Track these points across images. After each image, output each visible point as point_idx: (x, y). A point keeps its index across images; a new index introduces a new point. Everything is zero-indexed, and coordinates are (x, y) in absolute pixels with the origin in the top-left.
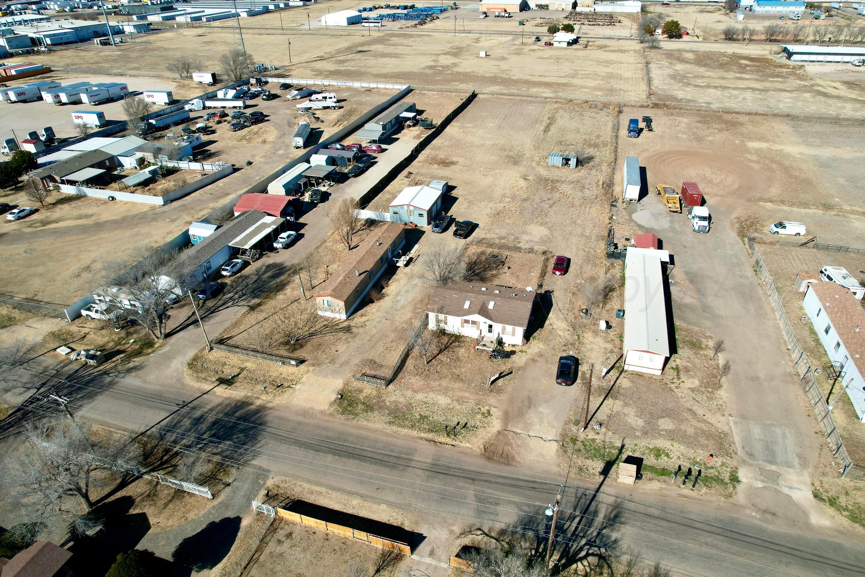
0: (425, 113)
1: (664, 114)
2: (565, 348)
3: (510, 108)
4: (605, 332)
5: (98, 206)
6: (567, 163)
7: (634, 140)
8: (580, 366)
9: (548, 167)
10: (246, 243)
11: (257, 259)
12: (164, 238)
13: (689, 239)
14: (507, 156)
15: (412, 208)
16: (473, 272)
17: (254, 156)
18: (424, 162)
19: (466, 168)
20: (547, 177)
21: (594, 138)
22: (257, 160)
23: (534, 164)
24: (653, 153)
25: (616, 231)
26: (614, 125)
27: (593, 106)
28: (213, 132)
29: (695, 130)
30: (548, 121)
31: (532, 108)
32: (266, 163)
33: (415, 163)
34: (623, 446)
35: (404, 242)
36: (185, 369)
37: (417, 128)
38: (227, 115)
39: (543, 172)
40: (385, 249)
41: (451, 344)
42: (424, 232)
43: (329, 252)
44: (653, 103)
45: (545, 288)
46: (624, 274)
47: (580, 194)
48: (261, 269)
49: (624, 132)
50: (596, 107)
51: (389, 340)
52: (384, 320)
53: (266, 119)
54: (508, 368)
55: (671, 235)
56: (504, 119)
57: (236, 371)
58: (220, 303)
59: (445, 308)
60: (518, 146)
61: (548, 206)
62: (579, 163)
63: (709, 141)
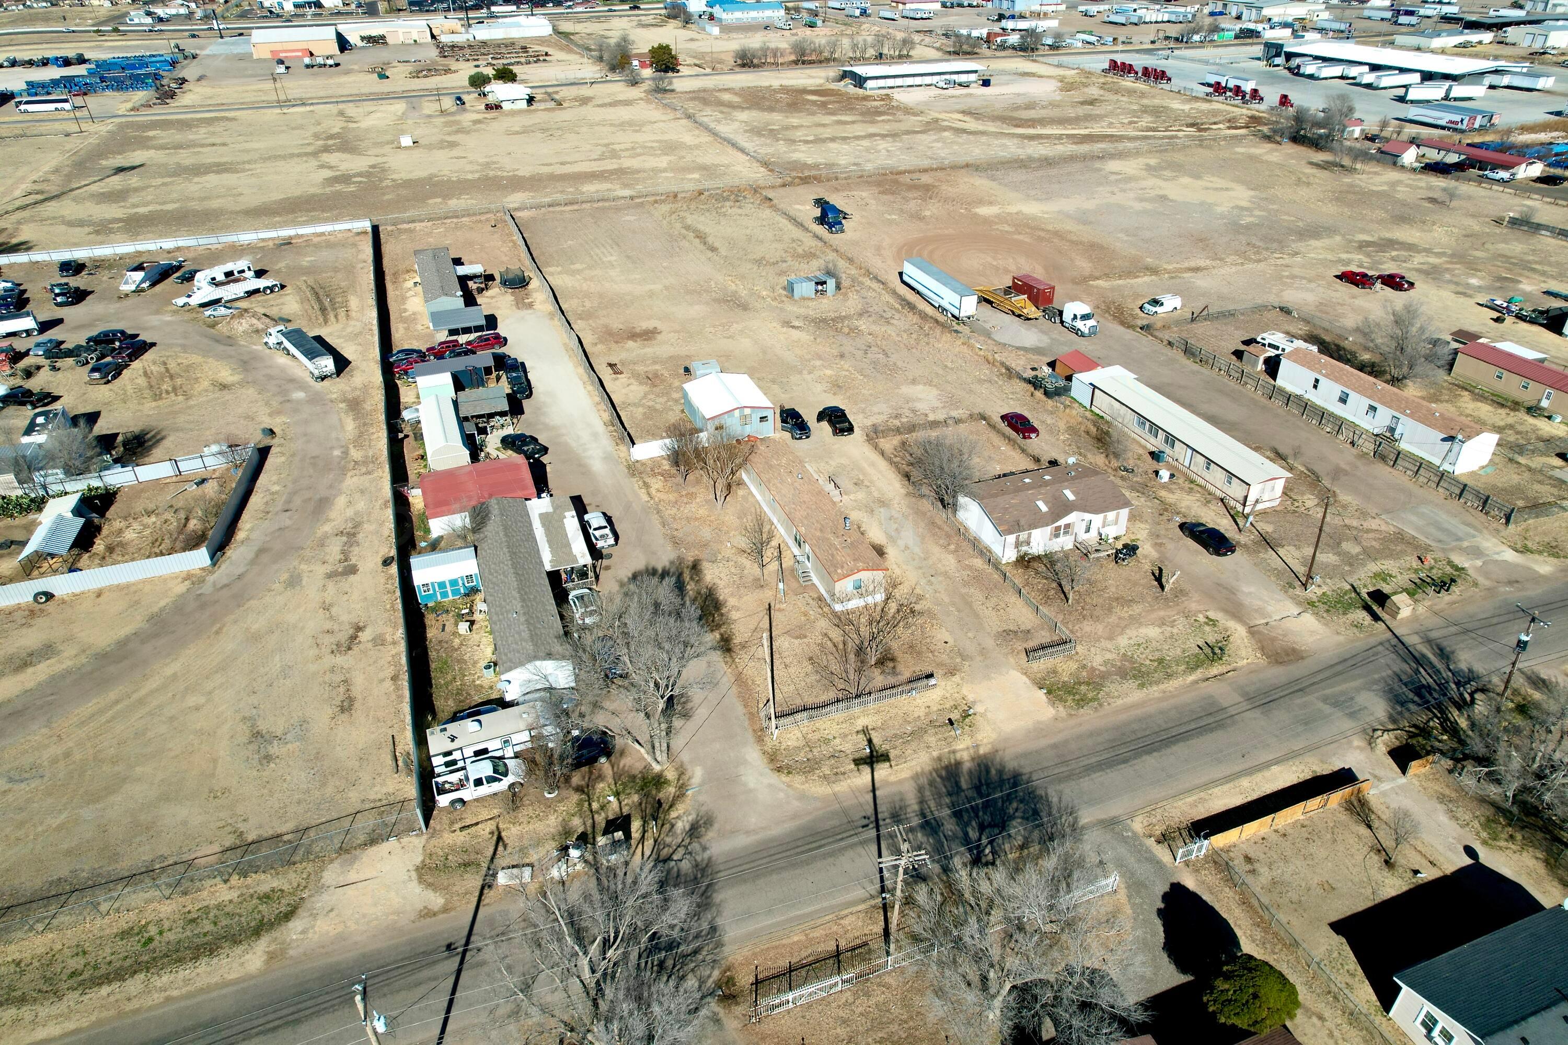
4: (1172, 483)
9: (799, 302)
14: (716, 300)
15: (747, 411)
18: (601, 342)
19: (684, 334)
23: (773, 302)
27: (718, 197)
29: (895, 205)
30: (691, 234)
34: (1352, 586)
36: (785, 779)
37: (495, 290)
44: (796, 178)
50: (724, 198)
51: (980, 599)
54: (1151, 564)
57: (858, 739)
60: (706, 282)
63: (930, 216)
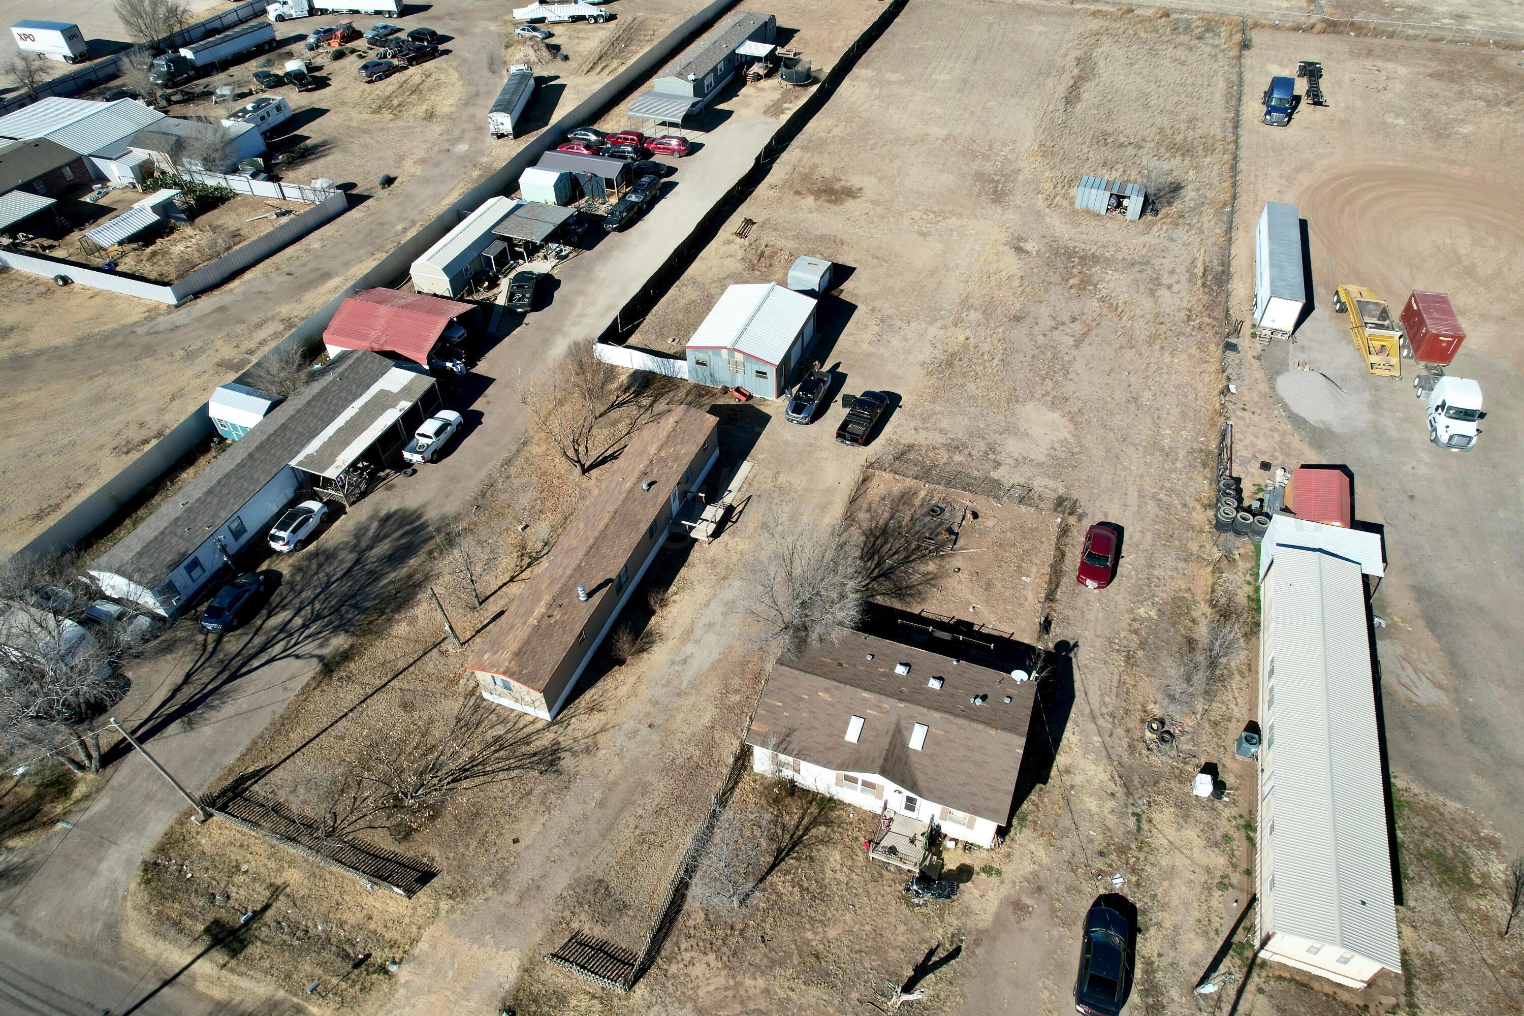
0: (797, 36)
1: (1351, 52)
2: (1099, 864)
3: (989, 29)
4: (1210, 805)
5: (30, 301)
6: (1119, 205)
7: (1277, 132)
8: (1139, 938)
9: (1076, 215)
10: (332, 460)
11: (363, 495)
12: (162, 411)
13: (1423, 470)
14: (979, 176)
15: (739, 357)
16: (878, 564)
17: (401, 158)
18: (783, 186)
19: (880, 210)
20: (1071, 244)
21: (1183, 126)
22: (408, 171)
23: (1040, 203)
24: (1325, 176)
25: (1237, 436)
26: (1230, 84)
27: (1182, 26)
28: (322, 83)
29: (1428, 103)
30: (1076, 71)
31: (1041, 28)
32: (427, 181)
33: (762, 190)
35: (716, 453)
36: (133, 886)
37: (774, 81)
38: (357, 35)
39: (1062, 230)
40: (662, 500)
41: (807, 830)
42: (764, 419)
43: (535, 479)
44: (1325, 21)
45: (1058, 633)
46: (1257, 590)
47: (1147, 303)
48: (367, 529)
49: (1253, 108)
50: (1188, 29)
51: (651, 805)
52: (645, 730)
53: (441, 47)
54: (951, 930)
55: (1375, 452)
56: (975, 61)
57: (261, 895)
58: (258, 641)
59: (795, 737)
60: (1004, 144)
61: (1071, 341)
62: (1149, 205)
63: (1465, 136)
